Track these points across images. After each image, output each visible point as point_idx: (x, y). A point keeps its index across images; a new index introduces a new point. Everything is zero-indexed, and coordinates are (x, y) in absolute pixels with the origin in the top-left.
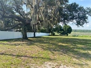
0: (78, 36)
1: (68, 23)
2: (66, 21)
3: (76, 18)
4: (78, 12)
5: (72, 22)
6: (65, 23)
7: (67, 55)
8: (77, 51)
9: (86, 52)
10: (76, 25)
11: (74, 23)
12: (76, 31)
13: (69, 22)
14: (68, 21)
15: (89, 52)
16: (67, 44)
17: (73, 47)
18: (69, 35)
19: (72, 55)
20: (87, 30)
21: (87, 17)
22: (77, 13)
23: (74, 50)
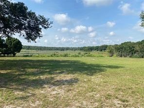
0: (31, 56)
1: (12, 34)
2: (8, 30)
3: (25, 28)
4: (28, 20)
5: (19, 34)
6: (7, 33)
7: (5, 89)
8: (24, 79)
9: (37, 77)
10: (26, 38)
11: (22, 35)
12: (29, 48)
13: (15, 33)
14: (13, 31)
15: (41, 77)
16: (9, 70)
17: (20, 73)
18: (17, 54)
19: (14, 87)
20: (45, 47)
21: (41, 29)
22: (26, 20)
23: (21, 77)
